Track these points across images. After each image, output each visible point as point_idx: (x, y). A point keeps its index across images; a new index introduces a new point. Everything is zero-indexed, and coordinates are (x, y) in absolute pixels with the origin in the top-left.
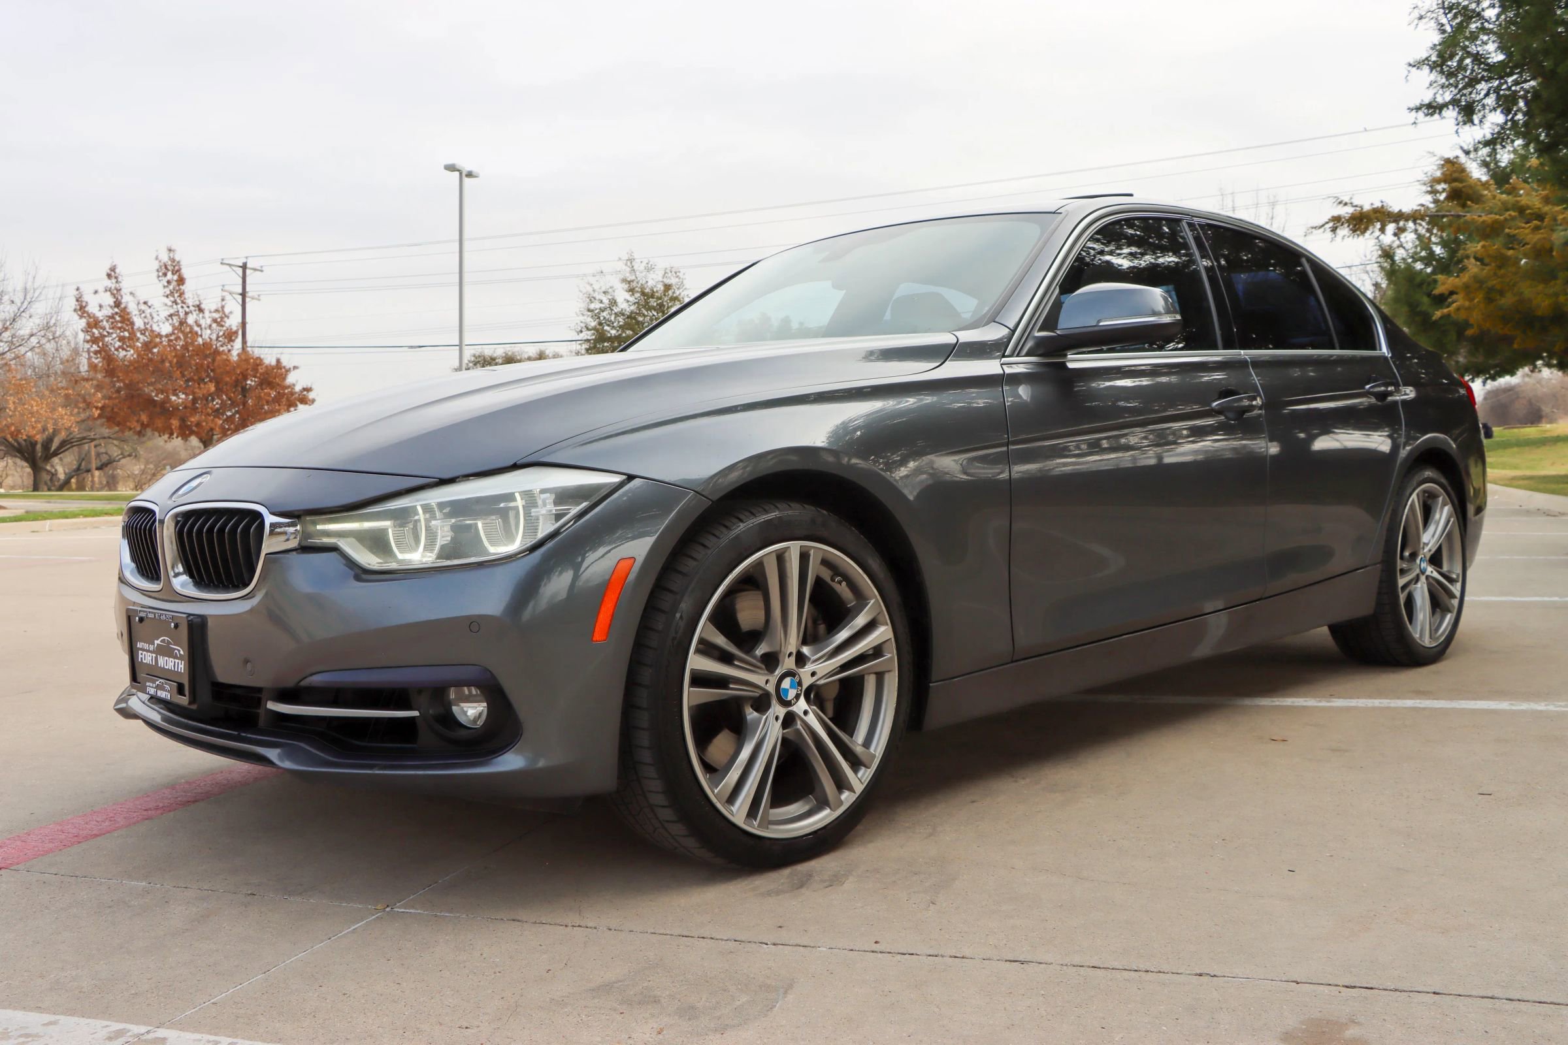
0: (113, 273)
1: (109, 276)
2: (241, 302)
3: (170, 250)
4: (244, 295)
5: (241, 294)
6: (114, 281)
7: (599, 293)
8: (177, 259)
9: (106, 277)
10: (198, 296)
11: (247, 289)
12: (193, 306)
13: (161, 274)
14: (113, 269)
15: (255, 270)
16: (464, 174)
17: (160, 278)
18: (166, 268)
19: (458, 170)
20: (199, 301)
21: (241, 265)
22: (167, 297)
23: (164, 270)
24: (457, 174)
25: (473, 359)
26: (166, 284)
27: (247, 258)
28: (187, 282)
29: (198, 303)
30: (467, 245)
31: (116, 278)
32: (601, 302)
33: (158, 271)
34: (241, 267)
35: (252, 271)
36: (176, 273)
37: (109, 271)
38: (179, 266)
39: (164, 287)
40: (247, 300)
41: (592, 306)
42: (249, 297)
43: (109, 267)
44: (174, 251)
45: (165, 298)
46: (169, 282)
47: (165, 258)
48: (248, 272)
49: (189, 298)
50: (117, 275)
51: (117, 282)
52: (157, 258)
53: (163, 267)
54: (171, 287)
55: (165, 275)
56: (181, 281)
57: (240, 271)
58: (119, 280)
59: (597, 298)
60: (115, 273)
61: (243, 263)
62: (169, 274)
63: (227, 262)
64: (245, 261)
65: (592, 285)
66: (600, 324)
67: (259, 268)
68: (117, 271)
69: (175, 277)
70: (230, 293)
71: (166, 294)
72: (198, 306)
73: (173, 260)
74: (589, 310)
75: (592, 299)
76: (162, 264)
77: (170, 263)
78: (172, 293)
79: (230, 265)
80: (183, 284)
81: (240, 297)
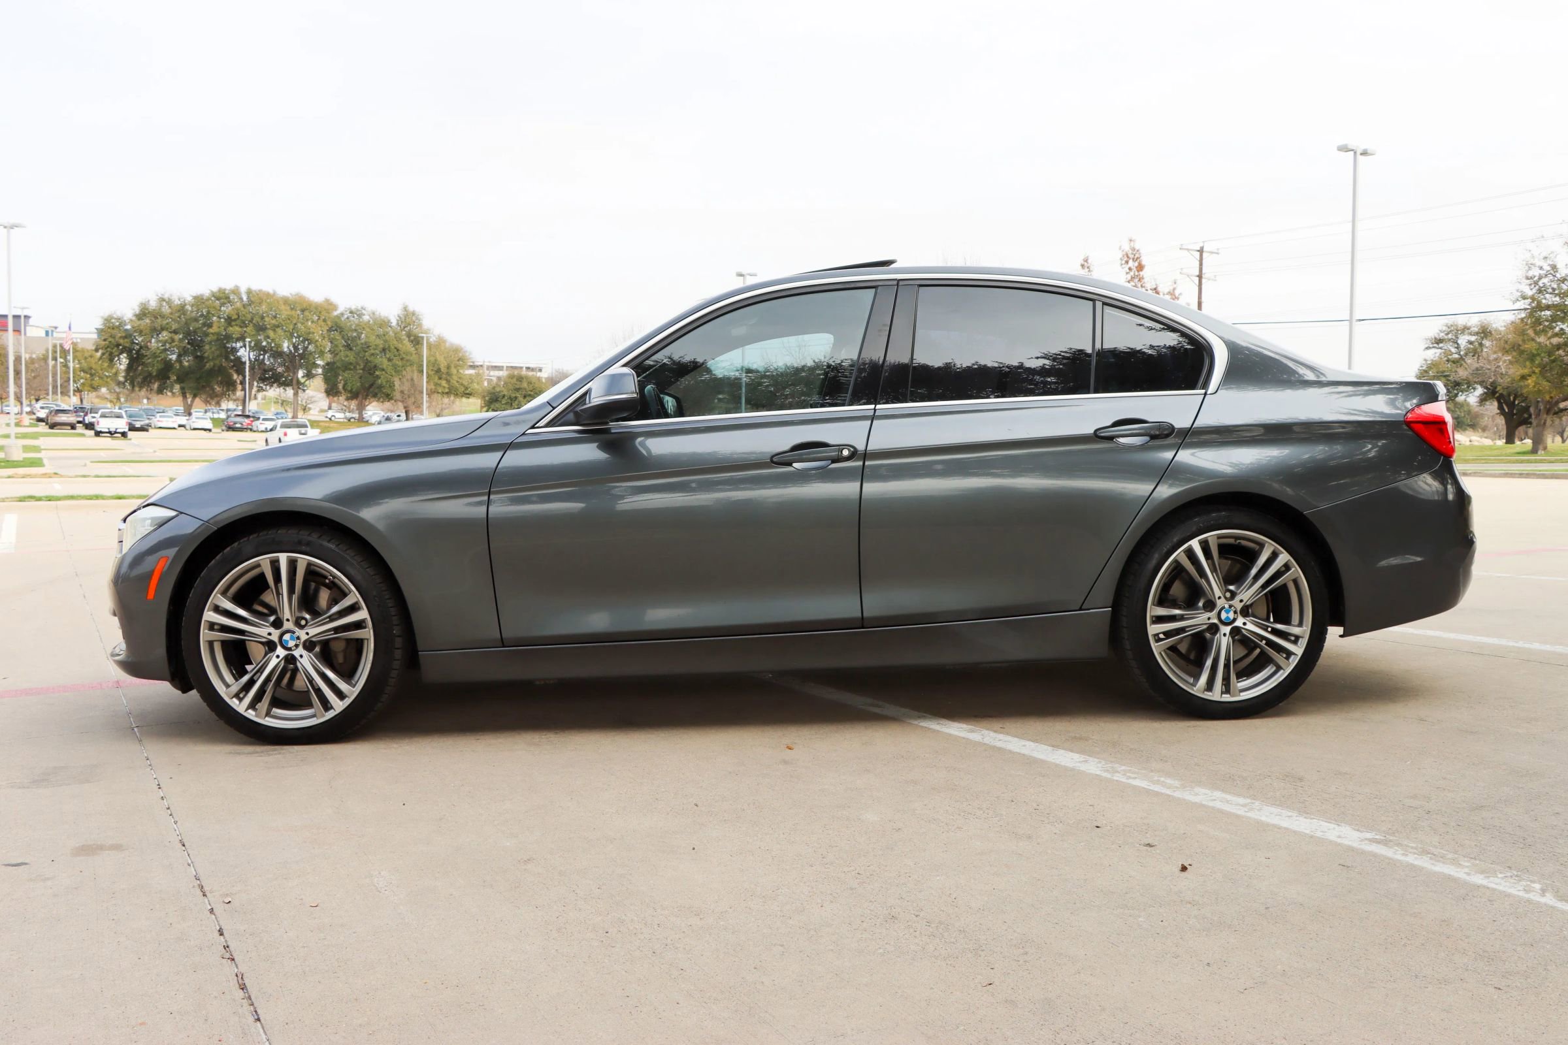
0: (1086, 263)
1: (1083, 266)
2: (1198, 284)
3: (1131, 240)
4: (1200, 277)
5: (1198, 276)
6: (1087, 270)
7: (1539, 260)
8: (1137, 248)
9: (1081, 267)
10: (1155, 280)
11: (1203, 272)
12: (1151, 289)
13: (1123, 262)
14: (1086, 260)
15: (1212, 253)
16: (1358, 153)
17: (1123, 266)
18: (1128, 257)
19: (1352, 150)
20: (1156, 285)
21: (1199, 249)
22: (1129, 282)
23: (1127, 258)
24: (1352, 153)
25: (1445, 328)
26: (1128, 271)
27: (1204, 242)
28: (1146, 270)
29: (1155, 287)
30: (1359, 225)
31: (1088, 268)
32: (1541, 268)
33: (1121, 259)
34: (1198, 251)
35: (1208, 254)
36: (1137, 260)
37: (1083, 263)
38: (1140, 254)
39: (1127, 273)
40: (1204, 281)
41: (1530, 274)
42: (1205, 278)
43: (1083, 258)
44: (1134, 241)
45: (1127, 283)
46: (1130, 269)
47: (1127, 248)
48: (1205, 255)
49: (1148, 282)
50: (1089, 265)
51: (1089, 271)
52: (1120, 248)
53: (1125, 256)
54: (1132, 273)
55: (1127, 262)
56: (1140, 267)
57: (1198, 254)
58: (1091, 269)
59: (1537, 265)
60: (1087, 263)
61: (1201, 247)
62: (1131, 262)
63: (1186, 247)
64: (1202, 245)
65: (1530, 251)
66: (1540, 291)
67: (1216, 251)
68: (1089, 261)
69: (1136, 264)
70: (1188, 276)
71: (1128, 280)
72: (1155, 289)
73: (1133, 249)
74: (1527, 278)
75: (1530, 266)
76: (1125, 253)
77: (1131, 252)
78: (1132, 278)
79: (1188, 250)
80: (1141, 270)
81: (1197, 278)
